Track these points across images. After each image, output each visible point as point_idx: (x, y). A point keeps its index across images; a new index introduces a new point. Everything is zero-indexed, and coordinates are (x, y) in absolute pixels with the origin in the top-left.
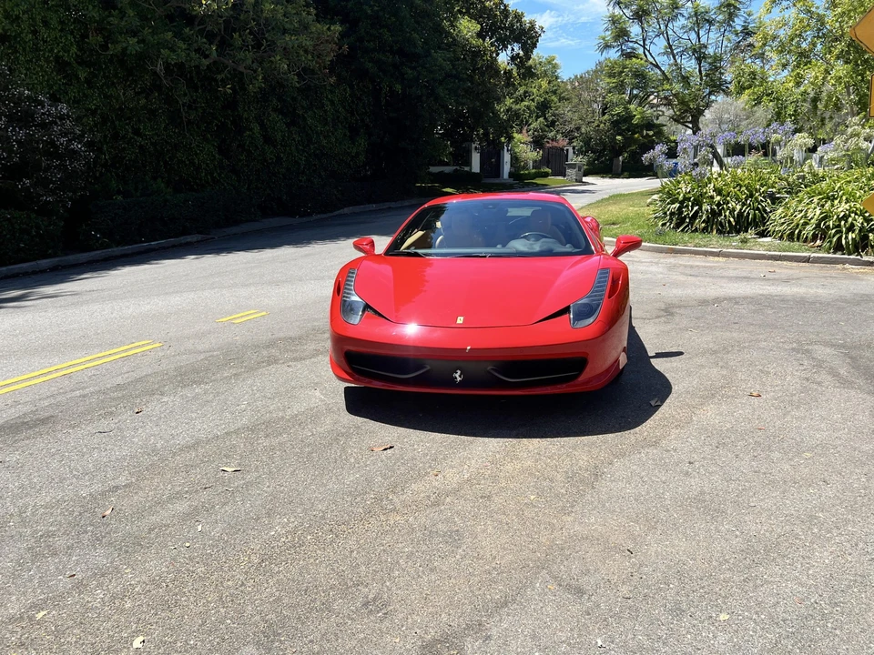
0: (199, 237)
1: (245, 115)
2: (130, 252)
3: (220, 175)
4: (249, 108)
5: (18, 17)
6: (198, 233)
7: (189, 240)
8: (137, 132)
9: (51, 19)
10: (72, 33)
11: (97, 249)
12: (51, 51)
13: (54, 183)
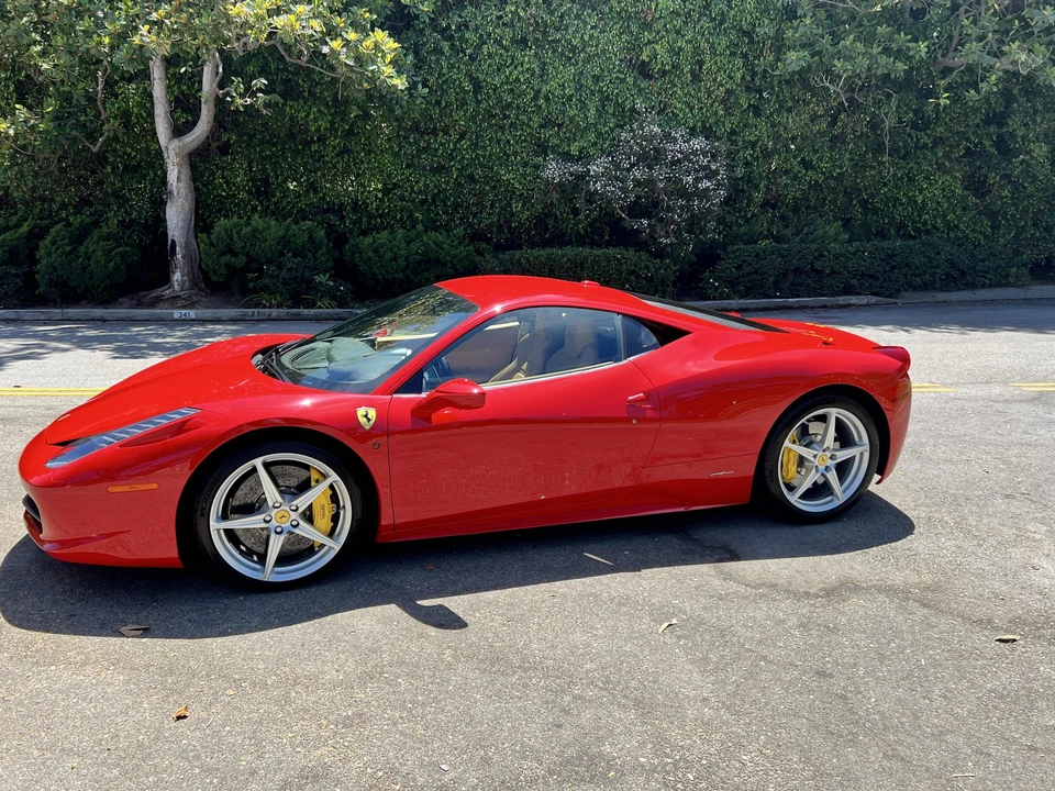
0: (873, 299)
1: (1020, 132)
2: (754, 306)
3: (959, 218)
4: (1034, 121)
5: (680, 49)
6: (872, 294)
7: (851, 302)
8: (806, 164)
9: (719, 44)
10: (745, 56)
11: (714, 299)
12: (715, 80)
13: (678, 224)
